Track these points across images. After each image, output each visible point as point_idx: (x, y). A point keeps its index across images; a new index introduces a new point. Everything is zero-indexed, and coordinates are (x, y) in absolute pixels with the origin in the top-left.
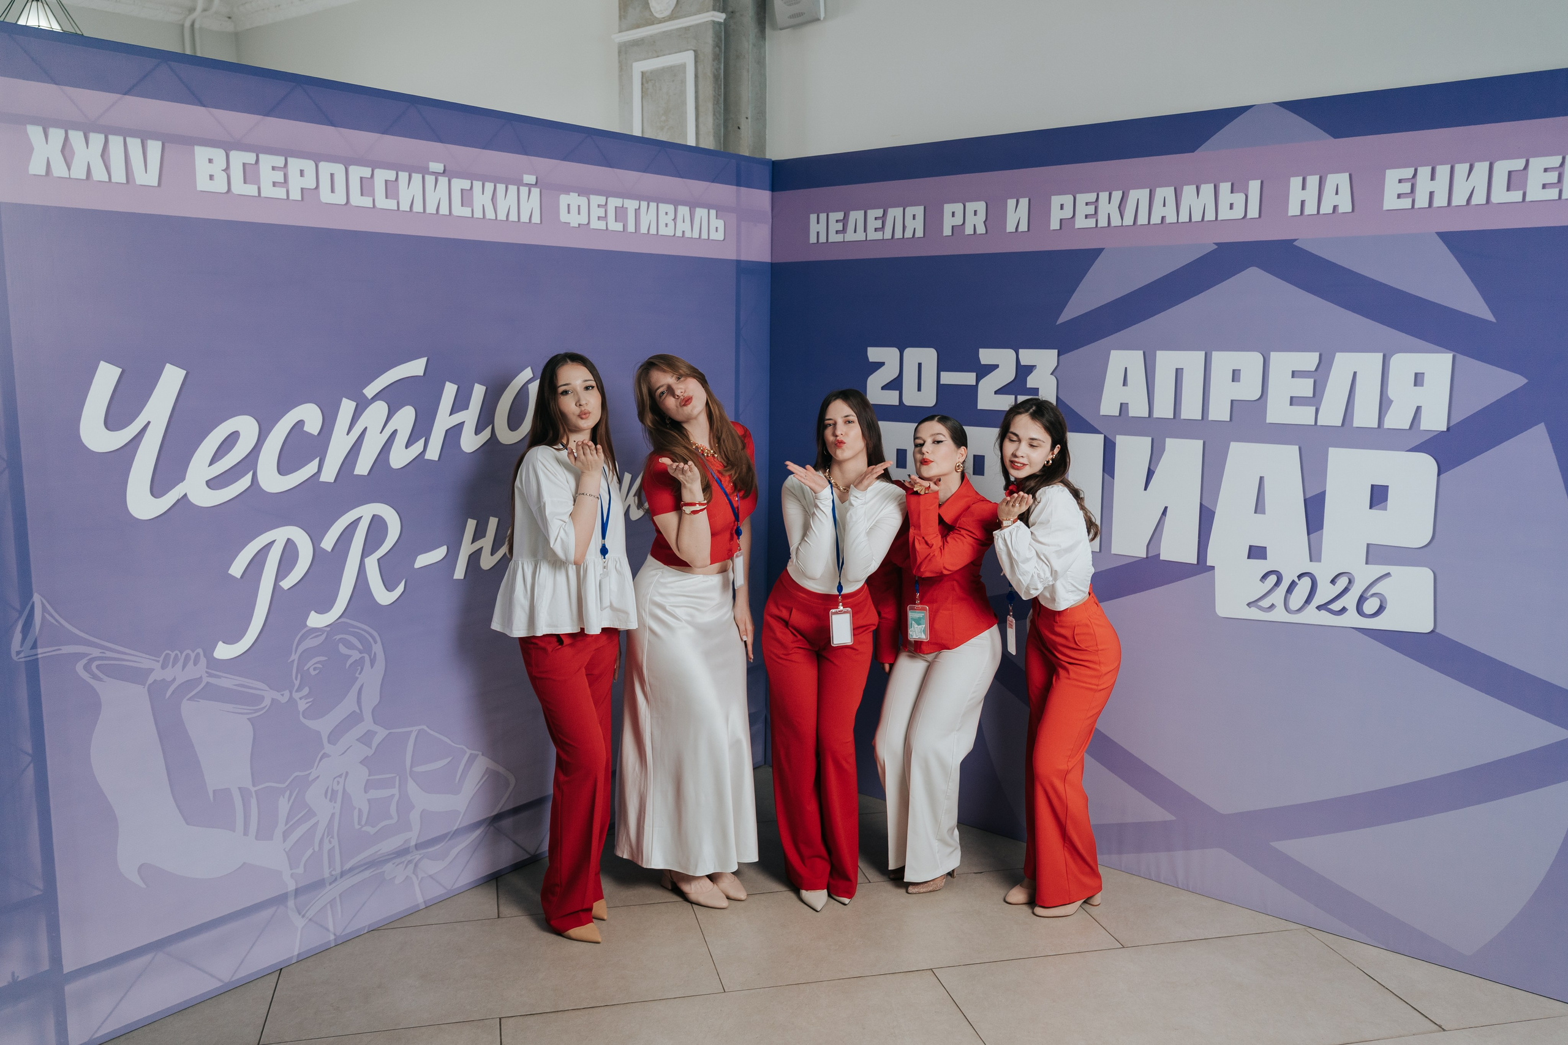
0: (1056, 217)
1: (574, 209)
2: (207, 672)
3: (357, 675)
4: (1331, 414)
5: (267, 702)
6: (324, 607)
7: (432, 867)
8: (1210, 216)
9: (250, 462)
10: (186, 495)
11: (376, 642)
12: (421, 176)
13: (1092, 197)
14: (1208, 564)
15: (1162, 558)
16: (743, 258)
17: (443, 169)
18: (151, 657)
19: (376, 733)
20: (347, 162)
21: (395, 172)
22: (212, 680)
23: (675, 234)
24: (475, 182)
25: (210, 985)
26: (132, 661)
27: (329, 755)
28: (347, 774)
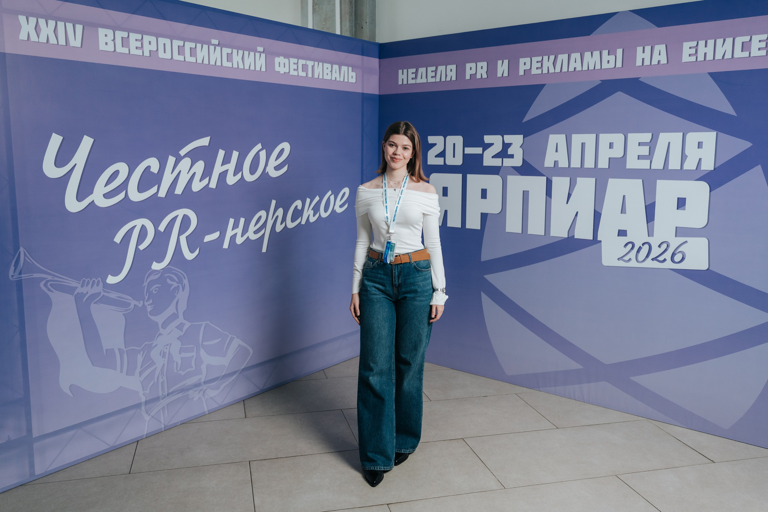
0: (522, 69)
1: (282, 65)
2: (103, 290)
3: (176, 294)
4: (658, 163)
5: (132, 306)
6: (160, 260)
7: (211, 393)
8: (598, 67)
9: (124, 186)
10: (93, 201)
11: (185, 278)
12: (207, 46)
13: (540, 59)
14: (598, 239)
15: (575, 237)
16: (366, 91)
17: (218, 43)
18: (76, 281)
19: (185, 324)
20: (172, 38)
21: (195, 44)
22: (106, 294)
23: (331, 79)
24: (234, 50)
25: (104, 447)
26: (67, 283)
27: (162, 335)
28: (171, 344)
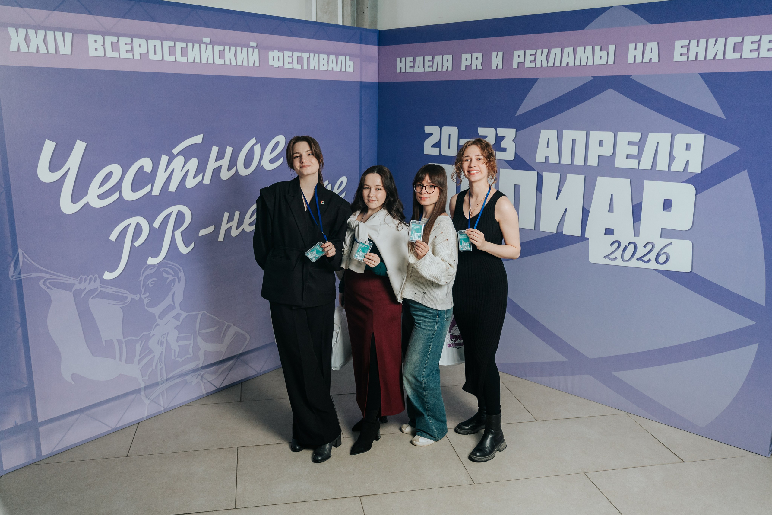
0: (515, 62)
1: (276, 59)
2: (100, 285)
3: (172, 287)
4: (646, 164)
5: (129, 300)
6: (156, 255)
7: (209, 377)
8: (590, 63)
9: (118, 186)
10: (88, 202)
11: (181, 272)
12: (199, 45)
13: (533, 52)
14: (586, 237)
15: (564, 233)
16: (363, 80)
17: (209, 41)
18: (73, 278)
19: (182, 314)
20: (162, 39)
21: (186, 43)
22: (103, 289)
23: (328, 70)
24: (226, 47)
25: (106, 429)
26: (65, 280)
27: (159, 325)
28: (168, 333)
